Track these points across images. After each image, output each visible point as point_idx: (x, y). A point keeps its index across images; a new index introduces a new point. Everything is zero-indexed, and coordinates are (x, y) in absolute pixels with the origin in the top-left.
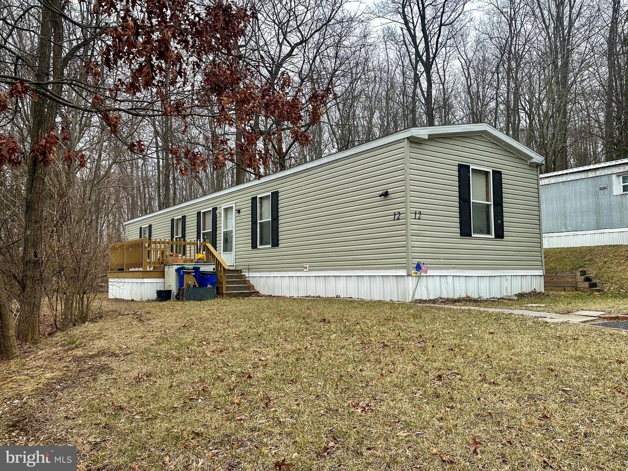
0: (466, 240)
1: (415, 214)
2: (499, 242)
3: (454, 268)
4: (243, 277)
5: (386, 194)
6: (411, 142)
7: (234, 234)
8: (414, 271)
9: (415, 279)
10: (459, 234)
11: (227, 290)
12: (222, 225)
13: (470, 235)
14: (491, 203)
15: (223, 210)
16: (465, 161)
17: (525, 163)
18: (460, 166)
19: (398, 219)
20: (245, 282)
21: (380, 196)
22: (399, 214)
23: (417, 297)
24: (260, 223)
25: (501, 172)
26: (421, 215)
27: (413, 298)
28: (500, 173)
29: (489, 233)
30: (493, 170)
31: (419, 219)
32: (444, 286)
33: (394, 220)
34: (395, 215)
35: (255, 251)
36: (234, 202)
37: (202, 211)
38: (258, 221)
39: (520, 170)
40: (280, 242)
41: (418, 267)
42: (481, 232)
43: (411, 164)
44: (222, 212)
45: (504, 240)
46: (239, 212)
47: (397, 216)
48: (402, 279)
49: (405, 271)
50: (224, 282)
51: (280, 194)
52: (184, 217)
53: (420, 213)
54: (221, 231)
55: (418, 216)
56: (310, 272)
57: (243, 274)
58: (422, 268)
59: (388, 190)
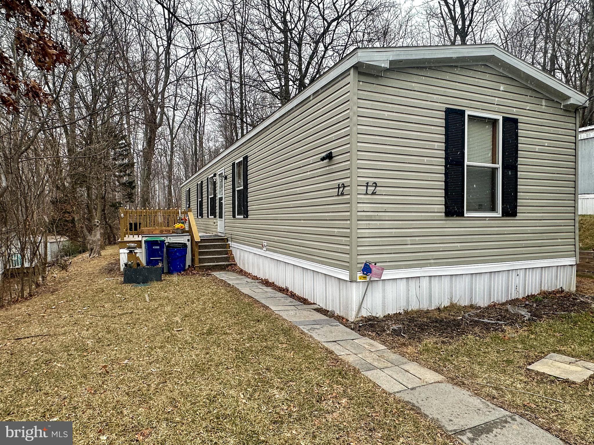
0: (455, 222)
1: (367, 186)
2: (510, 221)
3: (431, 265)
4: (228, 246)
5: (329, 157)
6: (360, 73)
7: (223, 201)
8: (360, 274)
9: (362, 288)
10: (443, 214)
11: (200, 263)
12: (218, 191)
13: (462, 214)
14: (499, 165)
15: (218, 176)
16: (456, 104)
17: (556, 105)
18: (449, 111)
19: (342, 194)
20: (226, 252)
21: (323, 159)
22: (344, 186)
23: (365, 313)
24: (238, 191)
25: (517, 119)
26: (378, 188)
27: (357, 314)
28: (515, 121)
29: (493, 209)
30: (503, 117)
31: (373, 193)
33: (338, 195)
34: (339, 188)
35: (235, 220)
36: (223, 168)
37: (209, 177)
38: (236, 189)
39: (547, 116)
40: (249, 213)
41: (367, 269)
42: (480, 208)
43: (359, 109)
44: (218, 179)
45: (517, 218)
46: (226, 178)
47: (341, 189)
48: (344, 283)
49: (347, 273)
50: (196, 254)
51: (249, 159)
52: (202, 182)
53: (375, 185)
54: (218, 196)
55: (371, 189)
56: (267, 252)
57: (229, 242)
58: (374, 269)
59: (333, 151)
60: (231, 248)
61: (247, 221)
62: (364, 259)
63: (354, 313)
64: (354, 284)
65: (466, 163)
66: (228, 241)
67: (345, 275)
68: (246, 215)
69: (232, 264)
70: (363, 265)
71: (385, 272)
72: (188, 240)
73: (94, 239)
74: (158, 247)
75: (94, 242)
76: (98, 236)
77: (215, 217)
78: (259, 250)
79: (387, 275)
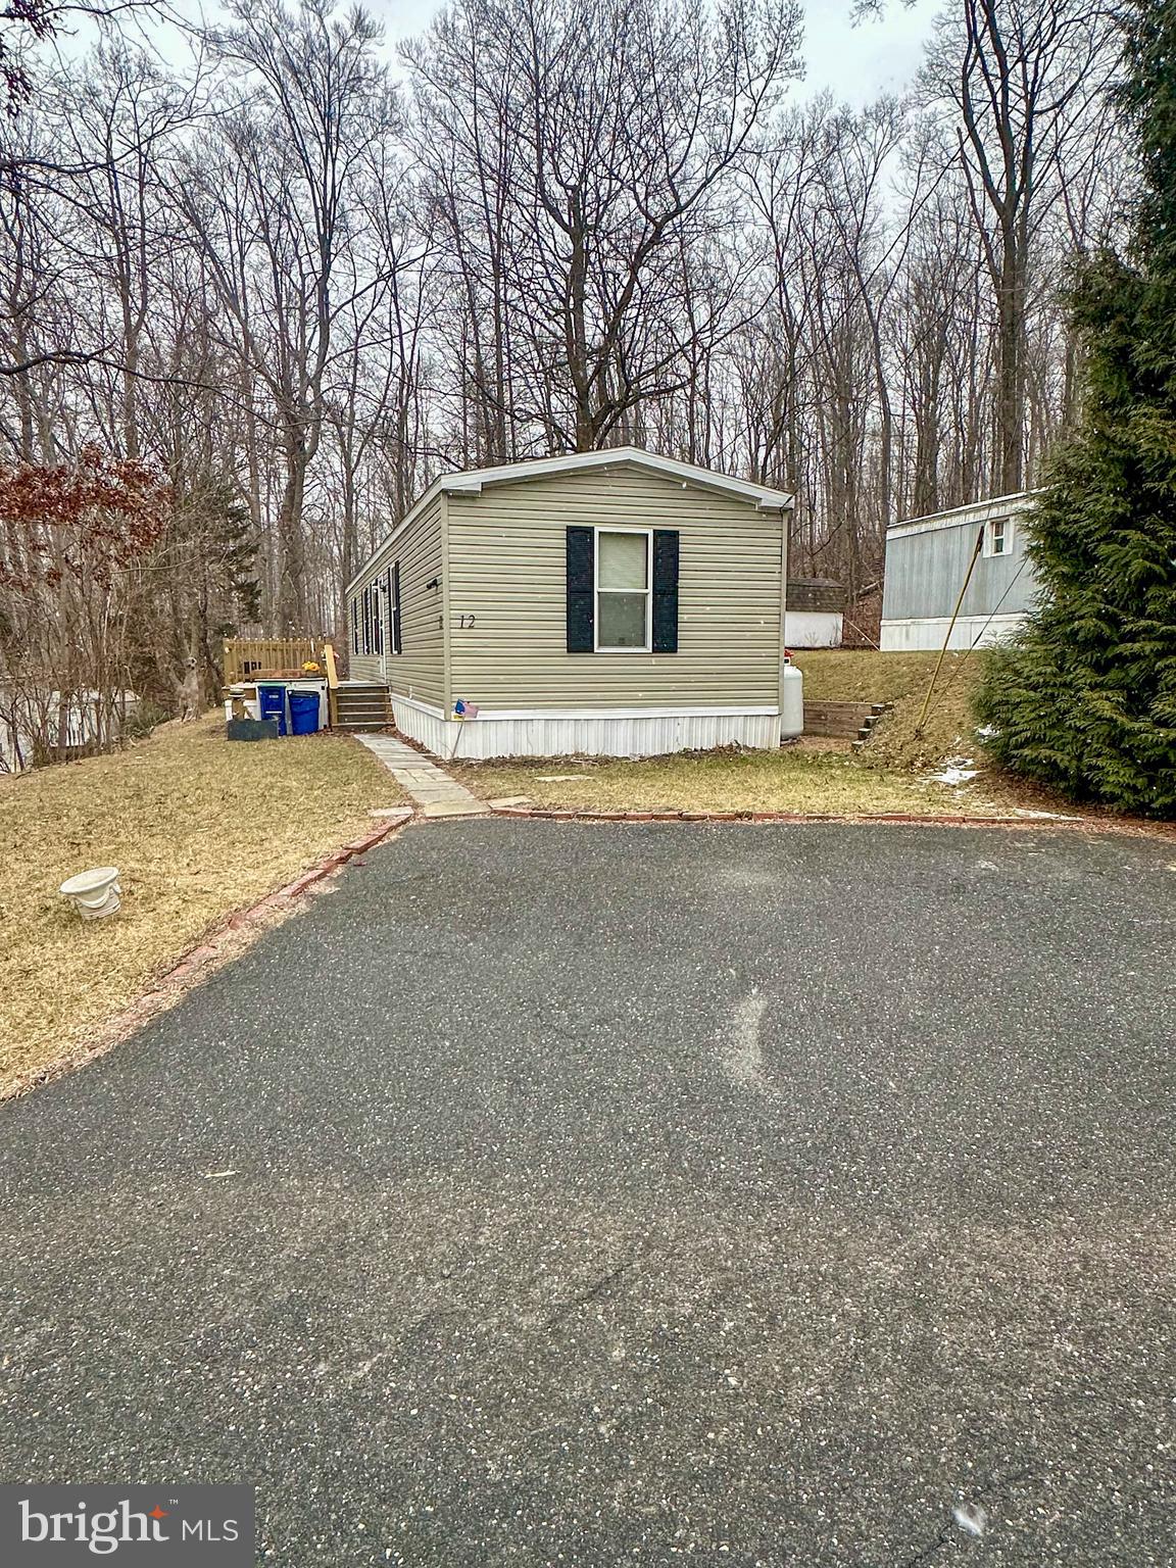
0: (580, 659)
1: (462, 620)
2: (666, 659)
5: (436, 584)
8: (454, 713)
9: (457, 726)
10: (565, 650)
11: (339, 721)
12: (379, 610)
13: (591, 651)
14: (650, 590)
15: (379, 584)
16: (579, 520)
17: (748, 508)
18: (570, 530)
20: (382, 708)
21: (429, 587)
23: (460, 755)
24: (393, 612)
25: (677, 531)
26: (475, 622)
27: (452, 754)
29: (644, 645)
31: (471, 627)
33: (440, 629)
34: (440, 620)
35: (392, 658)
39: (731, 524)
40: (402, 647)
41: (460, 708)
43: (452, 536)
44: (379, 588)
46: (385, 590)
47: (441, 622)
48: (445, 723)
49: (444, 712)
50: (336, 709)
53: (473, 618)
55: (467, 623)
57: (390, 693)
58: (467, 708)
59: (436, 579)
60: (391, 702)
61: (399, 658)
62: (456, 697)
63: (449, 755)
64: (448, 724)
65: (596, 589)
66: (388, 691)
68: (400, 650)
69: (388, 725)
70: (456, 704)
71: (480, 712)
72: (323, 688)
73: (189, 691)
74: (278, 697)
75: (188, 696)
76: (195, 685)
77: (378, 653)
79: (482, 715)
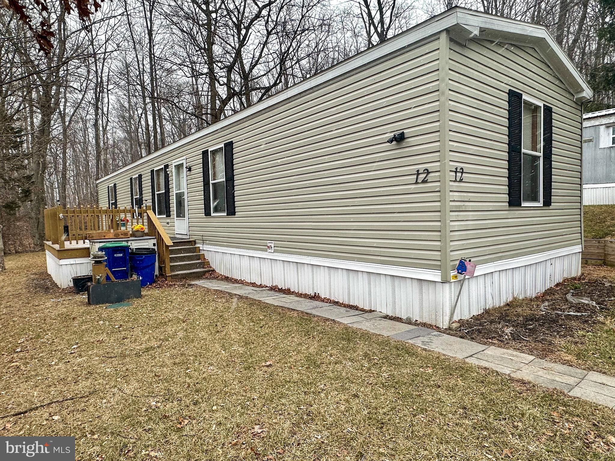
2: (548, 211)
3: (500, 258)
4: (197, 250)
5: (400, 138)
6: (451, 40)
7: (185, 197)
8: (454, 273)
10: (508, 204)
11: (171, 271)
12: (174, 185)
15: (174, 167)
17: (571, 98)
18: (511, 94)
19: (424, 181)
20: (198, 257)
21: (390, 141)
22: (427, 172)
23: (457, 317)
24: (213, 184)
27: (451, 319)
31: (461, 181)
32: (489, 290)
33: (417, 183)
34: (418, 174)
35: (209, 219)
36: (184, 157)
37: (155, 169)
38: (211, 182)
39: (567, 108)
40: (237, 209)
41: (462, 267)
44: (174, 170)
45: (551, 207)
46: (190, 169)
47: (422, 176)
49: (439, 273)
50: (167, 261)
51: (235, 145)
52: (140, 176)
53: (462, 171)
54: (174, 192)
55: (459, 175)
56: (275, 254)
57: (197, 245)
58: (469, 267)
59: (405, 131)
60: (202, 253)
61: (231, 219)
62: (458, 255)
63: (447, 318)
64: (447, 286)
65: (523, 150)
66: (195, 244)
67: (435, 276)
68: (231, 212)
69: (209, 271)
70: (457, 263)
72: (154, 245)
74: (121, 255)
77: (169, 215)
78: (264, 253)
79: (479, 271)
